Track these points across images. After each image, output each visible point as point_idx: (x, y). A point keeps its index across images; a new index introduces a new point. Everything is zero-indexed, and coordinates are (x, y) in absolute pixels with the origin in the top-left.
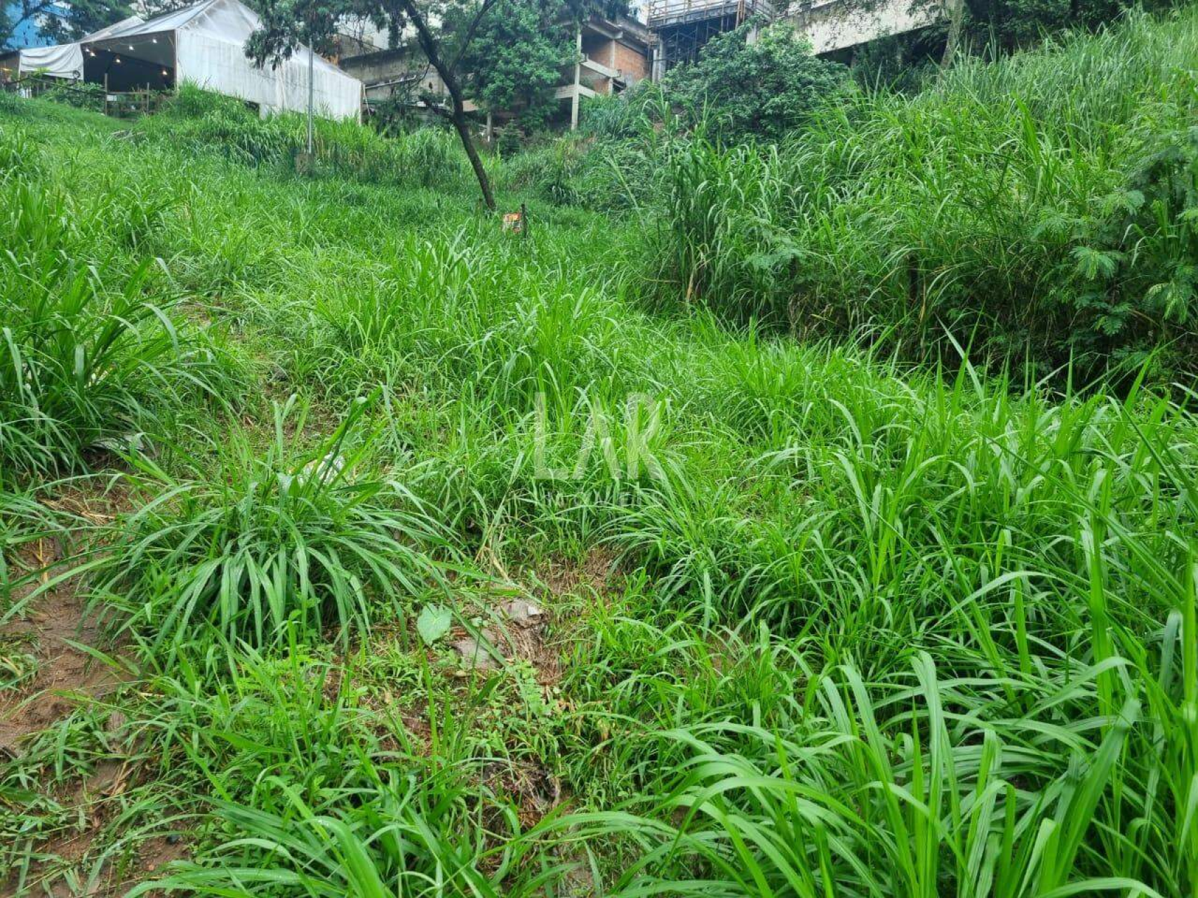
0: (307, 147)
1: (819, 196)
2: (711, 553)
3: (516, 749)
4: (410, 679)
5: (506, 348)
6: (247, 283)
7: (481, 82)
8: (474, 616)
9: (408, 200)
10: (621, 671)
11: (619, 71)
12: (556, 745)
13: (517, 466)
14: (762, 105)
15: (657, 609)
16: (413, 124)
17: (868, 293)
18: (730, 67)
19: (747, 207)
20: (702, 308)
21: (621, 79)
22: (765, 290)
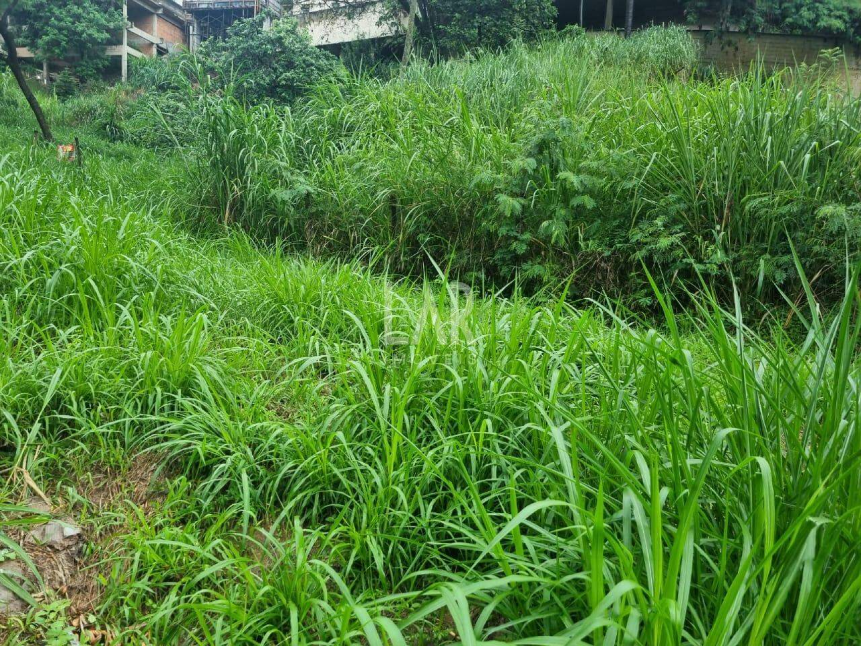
1: (324, 148)
7: (36, 34)
11: (162, 39)
14: (277, 77)
17: (362, 221)
18: (250, 45)
19: (269, 152)
20: (238, 230)
21: (164, 46)
22: (287, 215)
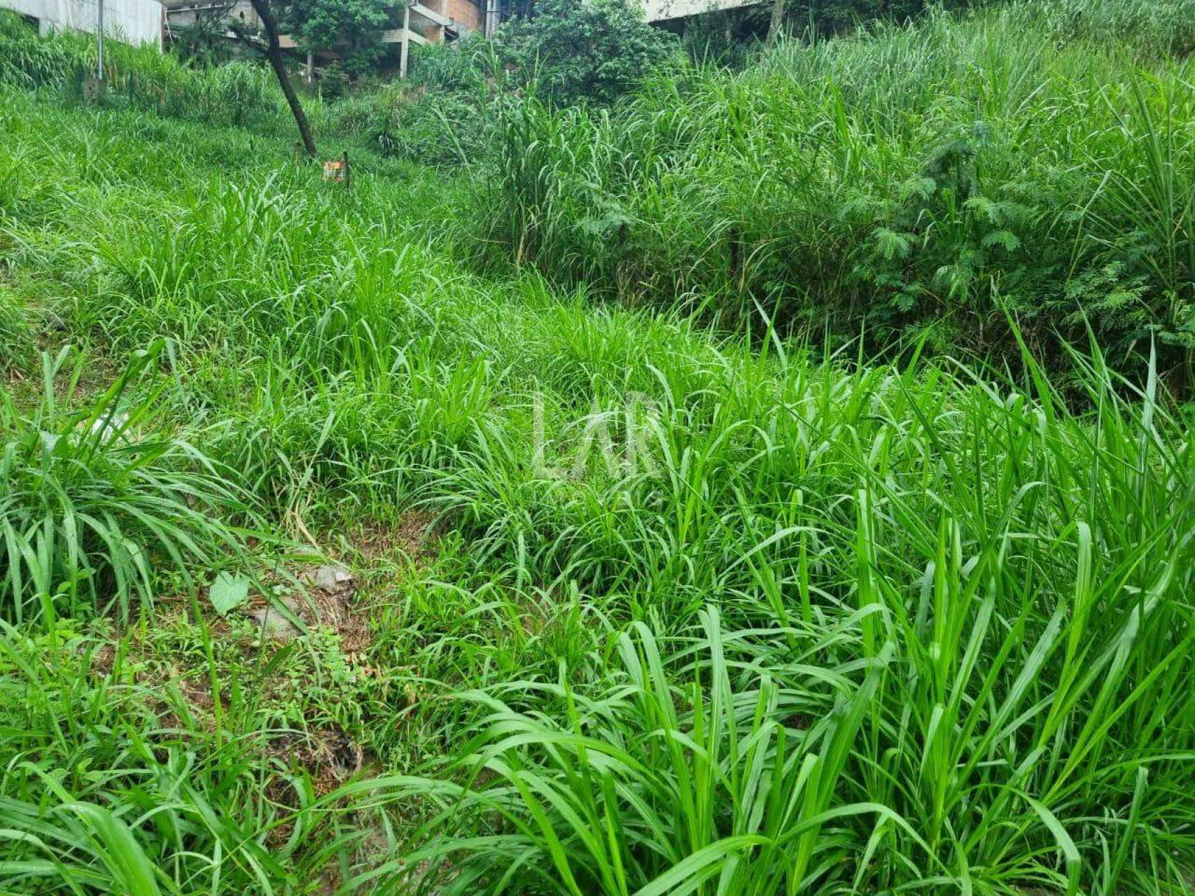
0: (97, 71)
1: (648, 165)
2: (528, 516)
3: (316, 719)
4: (199, 652)
5: (320, 303)
6: (19, 219)
7: (301, 17)
8: (277, 584)
9: (217, 138)
10: (431, 635)
11: (452, 19)
12: (359, 712)
13: (328, 426)
14: (595, 68)
15: (471, 571)
16: (222, 56)
17: (692, 263)
18: (563, 26)
19: (577, 170)
20: (532, 271)
21: (453, 28)
22: (595, 255)
